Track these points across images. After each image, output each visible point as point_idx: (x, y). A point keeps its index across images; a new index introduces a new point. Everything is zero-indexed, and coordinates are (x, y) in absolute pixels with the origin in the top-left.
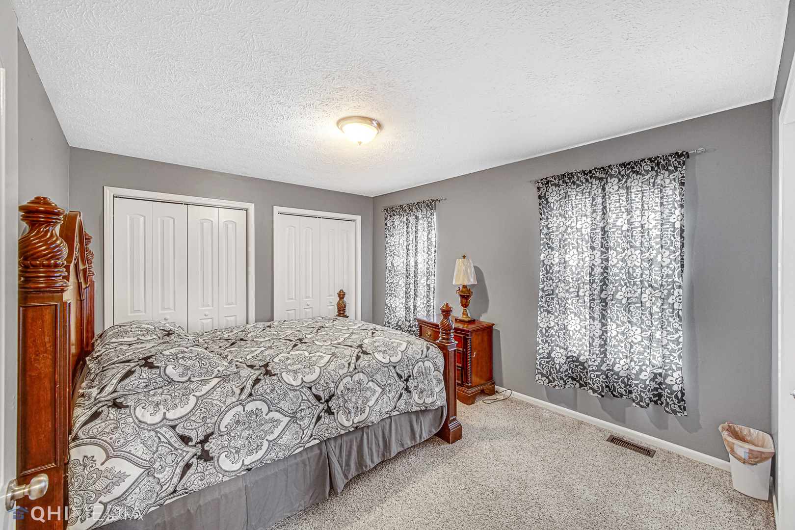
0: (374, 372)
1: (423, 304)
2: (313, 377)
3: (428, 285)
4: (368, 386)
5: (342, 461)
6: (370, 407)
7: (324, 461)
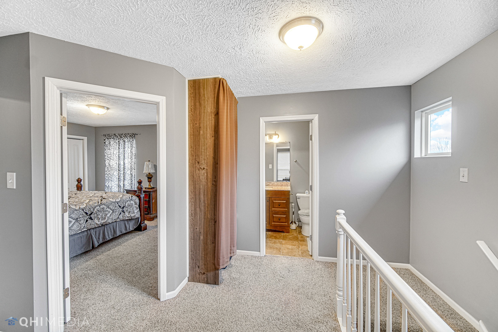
0: (109, 205)
1: (129, 183)
2: (84, 206)
3: (131, 174)
4: (107, 210)
5: (96, 237)
6: (108, 217)
7: (89, 236)
